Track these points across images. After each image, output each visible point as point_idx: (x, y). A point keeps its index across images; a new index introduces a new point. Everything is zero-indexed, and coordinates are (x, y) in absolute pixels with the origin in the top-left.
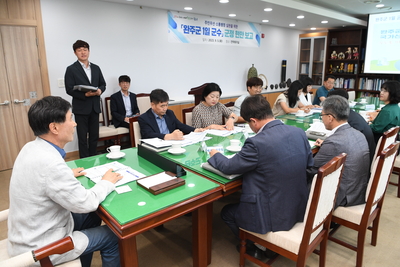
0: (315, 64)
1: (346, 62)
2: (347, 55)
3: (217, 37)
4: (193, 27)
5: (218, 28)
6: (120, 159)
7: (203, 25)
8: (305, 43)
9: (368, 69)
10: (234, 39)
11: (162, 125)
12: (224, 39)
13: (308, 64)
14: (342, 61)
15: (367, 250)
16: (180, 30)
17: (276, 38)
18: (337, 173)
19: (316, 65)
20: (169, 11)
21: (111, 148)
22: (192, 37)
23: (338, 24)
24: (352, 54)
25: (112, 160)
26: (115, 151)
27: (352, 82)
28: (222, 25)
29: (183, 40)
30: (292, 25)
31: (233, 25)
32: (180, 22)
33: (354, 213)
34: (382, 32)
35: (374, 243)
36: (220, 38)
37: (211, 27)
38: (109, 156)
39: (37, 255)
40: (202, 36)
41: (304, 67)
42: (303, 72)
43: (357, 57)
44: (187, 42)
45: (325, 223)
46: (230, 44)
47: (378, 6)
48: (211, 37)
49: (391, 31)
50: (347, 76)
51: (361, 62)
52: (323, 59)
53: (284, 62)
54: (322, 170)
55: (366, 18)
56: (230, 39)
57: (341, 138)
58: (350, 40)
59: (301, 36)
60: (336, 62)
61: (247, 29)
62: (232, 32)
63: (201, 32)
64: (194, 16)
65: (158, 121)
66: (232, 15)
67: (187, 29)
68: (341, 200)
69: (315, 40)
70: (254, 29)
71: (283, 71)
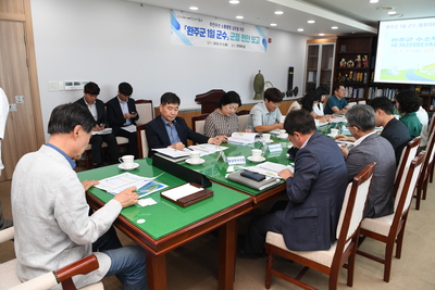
0: (322, 71)
1: (356, 70)
2: (356, 63)
3: (222, 41)
4: (197, 29)
5: (223, 30)
6: (134, 171)
7: (208, 27)
8: (313, 50)
9: (378, 78)
10: (240, 43)
12: (230, 42)
13: (315, 72)
14: (350, 69)
16: (183, 31)
17: (283, 43)
18: (367, 183)
19: (325, 72)
20: (172, 10)
21: (123, 158)
22: (196, 39)
23: (348, 31)
24: (362, 62)
25: (123, 171)
26: (128, 161)
27: (361, 91)
28: (228, 27)
29: (187, 42)
30: (301, 30)
31: (239, 27)
32: (183, 22)
34: (393, 40)
35: (398, 256)
36: (225, 41)
37: (216, 29)
38: (120, 166)
39: (59, 276)
40: (207, 39)
41: (311, 74)
42: (311, 80)
43: (366, 65)
44: (191, 45)
46: (236, 48)
47: (390, 13)
48: (215, 40)
49: (402, 39)
50: (355, 85)
51: (371, 70)
52: (332, 66)
53: (291, 69)
54: (356, 179)
55: (376, 25)
56: (236, 43)
58: (359, 47)
59: (308, 42)
60: (346, 70)
61: (253, 33)
62: (238, 35)
63: (206, 35)
64: (199, 16)
65: (168, 129)
66: (240, 17)
67: (191, 30)
68: (369, 212)
69: (324, 46)
70: (261, 33)
71: (290, 78)
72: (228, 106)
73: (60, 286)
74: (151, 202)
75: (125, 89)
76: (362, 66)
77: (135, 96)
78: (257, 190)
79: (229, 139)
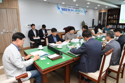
0: (103, 20)
1: (113, 19)
3: (72, 12)
4: (65, 9)
5: (72, 9)
6: (42, 50)
7: (68, 8)
8: (100, 14)
9: (120, 22)
10: (78, 12)
11: (55, 39)
12: (74, 12)
13: (101, 20)
15: (120, 80)
16: (61, 10)
17: (91, 12)
18: (110, 55)
19: (104, 21)
20: (57, 4)
21: (39, 46)
22: (64, 12)
24: (115, 17)
25: (39, 50)
26: (41, 47)
27: (115, 26)
28: (74, 8)
29: (62, 13)
30: (96, 8)
31: (77, 8)
32: (61, 7)
33: (116, 68)
35: (122, 77)
36: (73, 12)
37: (70, 9)
38: (39, 48)
39: (17, 78)
40: (68, 12)
41: (100, 21)
42: (100, 23)
43: (117, 18)
45: (106, 71)
46: (76, 14)
47: (124, 2)
48: (70, 12)
50: (114, 24)
51: (118, 20)
52: (106, 19)
53: (93, 20)
54: (105, 54)
55: (120, 6)
56: (76, 12)
57: (112, 44)
59: (99, 11)
60: (110, 20)
61: (82, 9)
62: (77, 10)
63: (67, 10)
64: (65, 5)
65: (54, 38)
66: (77, 5)
67: (63, 9)
68: (112, 63)
69: (103, 13)
70: (84, 9)
71: (93, 22)
72: (71, 31)
73: (17, 81)
74: (44, 59)
75: (44, 26)
76: (116, 18)
77: (47, 28)
78: (76, 56)
79: (71, 41)
